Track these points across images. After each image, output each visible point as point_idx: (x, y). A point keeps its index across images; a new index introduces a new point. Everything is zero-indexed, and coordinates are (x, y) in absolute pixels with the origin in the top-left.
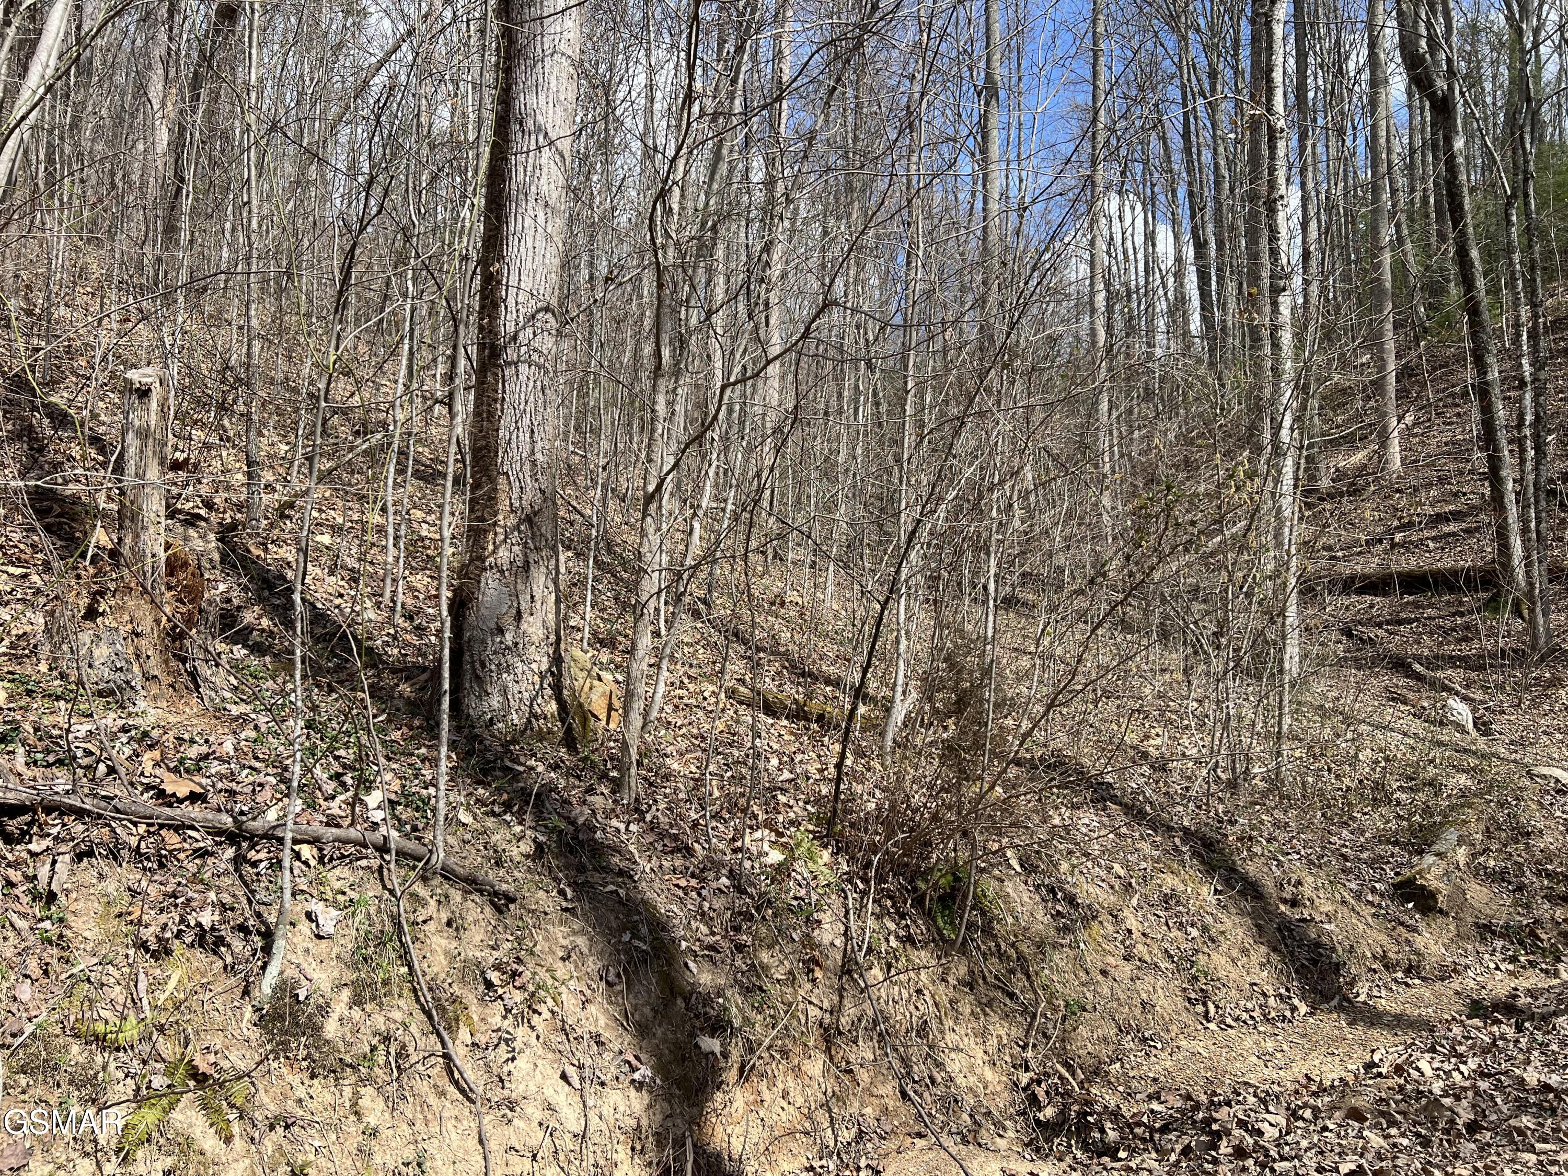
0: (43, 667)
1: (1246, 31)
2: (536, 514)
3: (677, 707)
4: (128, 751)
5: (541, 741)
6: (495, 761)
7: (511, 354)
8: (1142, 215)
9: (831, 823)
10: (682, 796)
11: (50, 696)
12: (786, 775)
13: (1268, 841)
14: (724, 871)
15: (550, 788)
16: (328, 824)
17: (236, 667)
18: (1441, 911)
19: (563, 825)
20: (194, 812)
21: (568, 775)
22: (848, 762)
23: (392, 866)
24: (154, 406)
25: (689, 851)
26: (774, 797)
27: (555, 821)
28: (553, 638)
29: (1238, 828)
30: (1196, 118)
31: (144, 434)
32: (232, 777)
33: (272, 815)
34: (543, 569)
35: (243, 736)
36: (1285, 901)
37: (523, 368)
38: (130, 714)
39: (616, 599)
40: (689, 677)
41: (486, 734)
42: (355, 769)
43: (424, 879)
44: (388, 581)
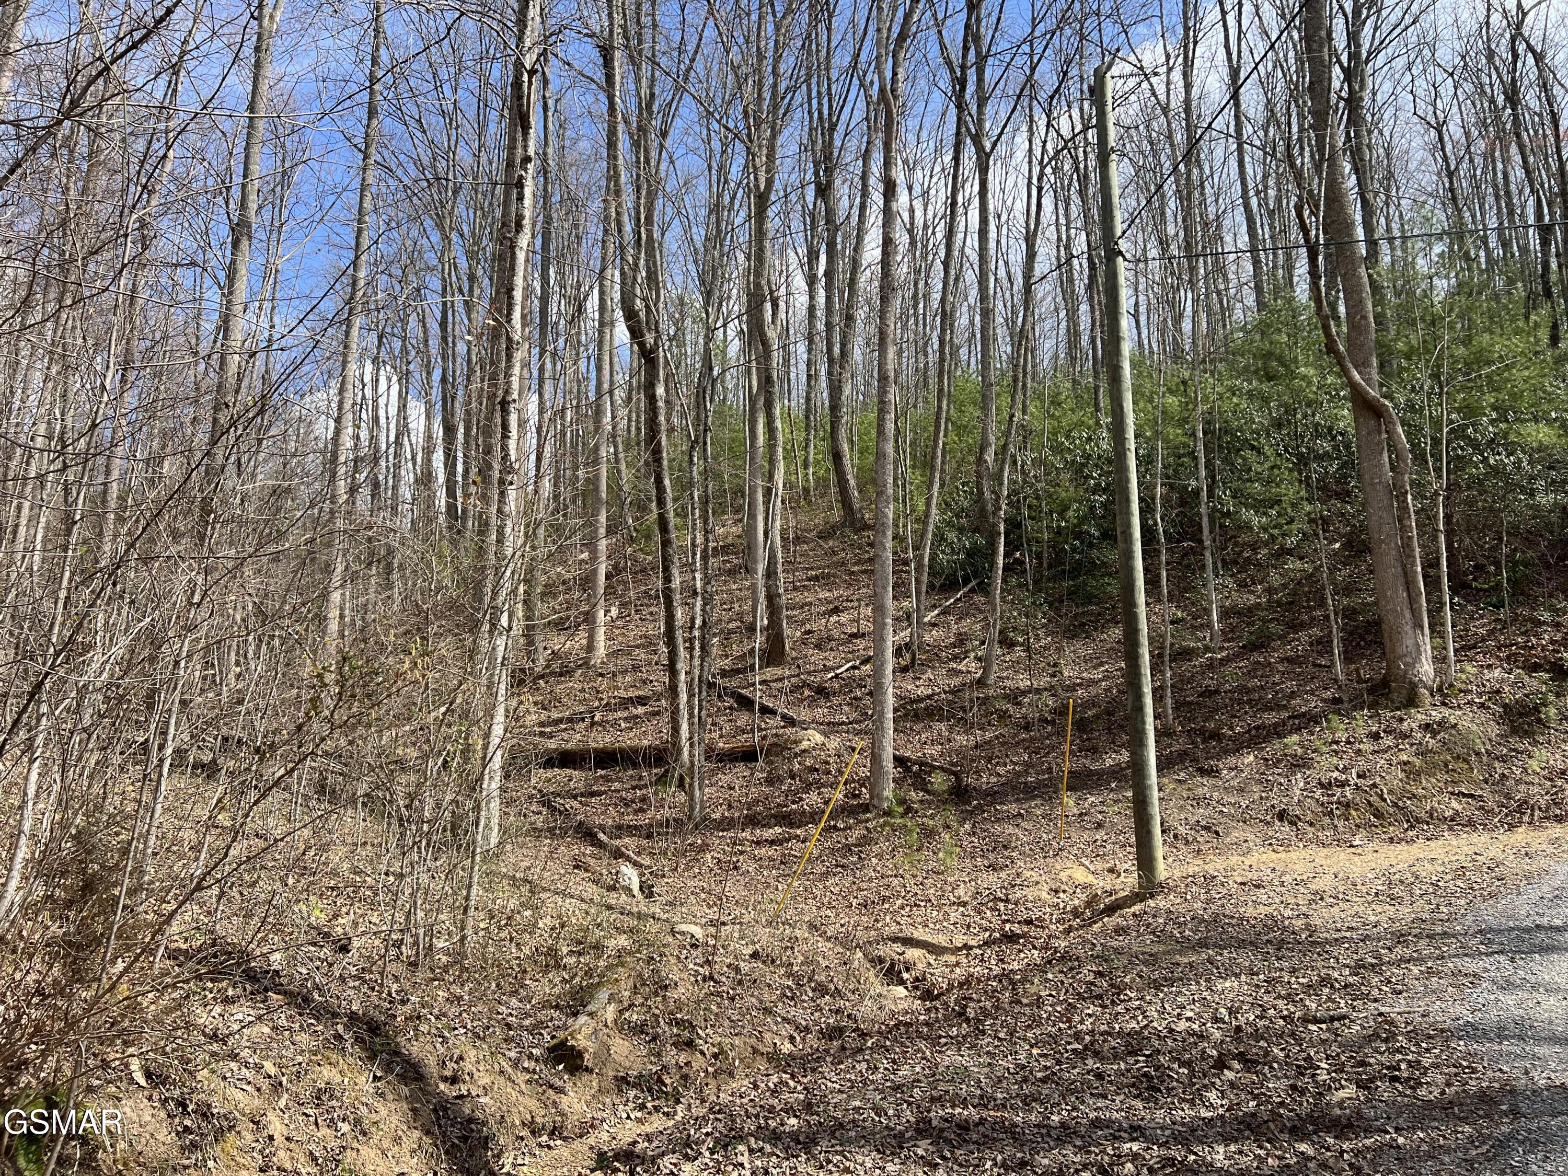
13: (437, 1018)
18: (587, 1069)
29: (409, 1006)
30: (453, 311)
36: (445, 1079)
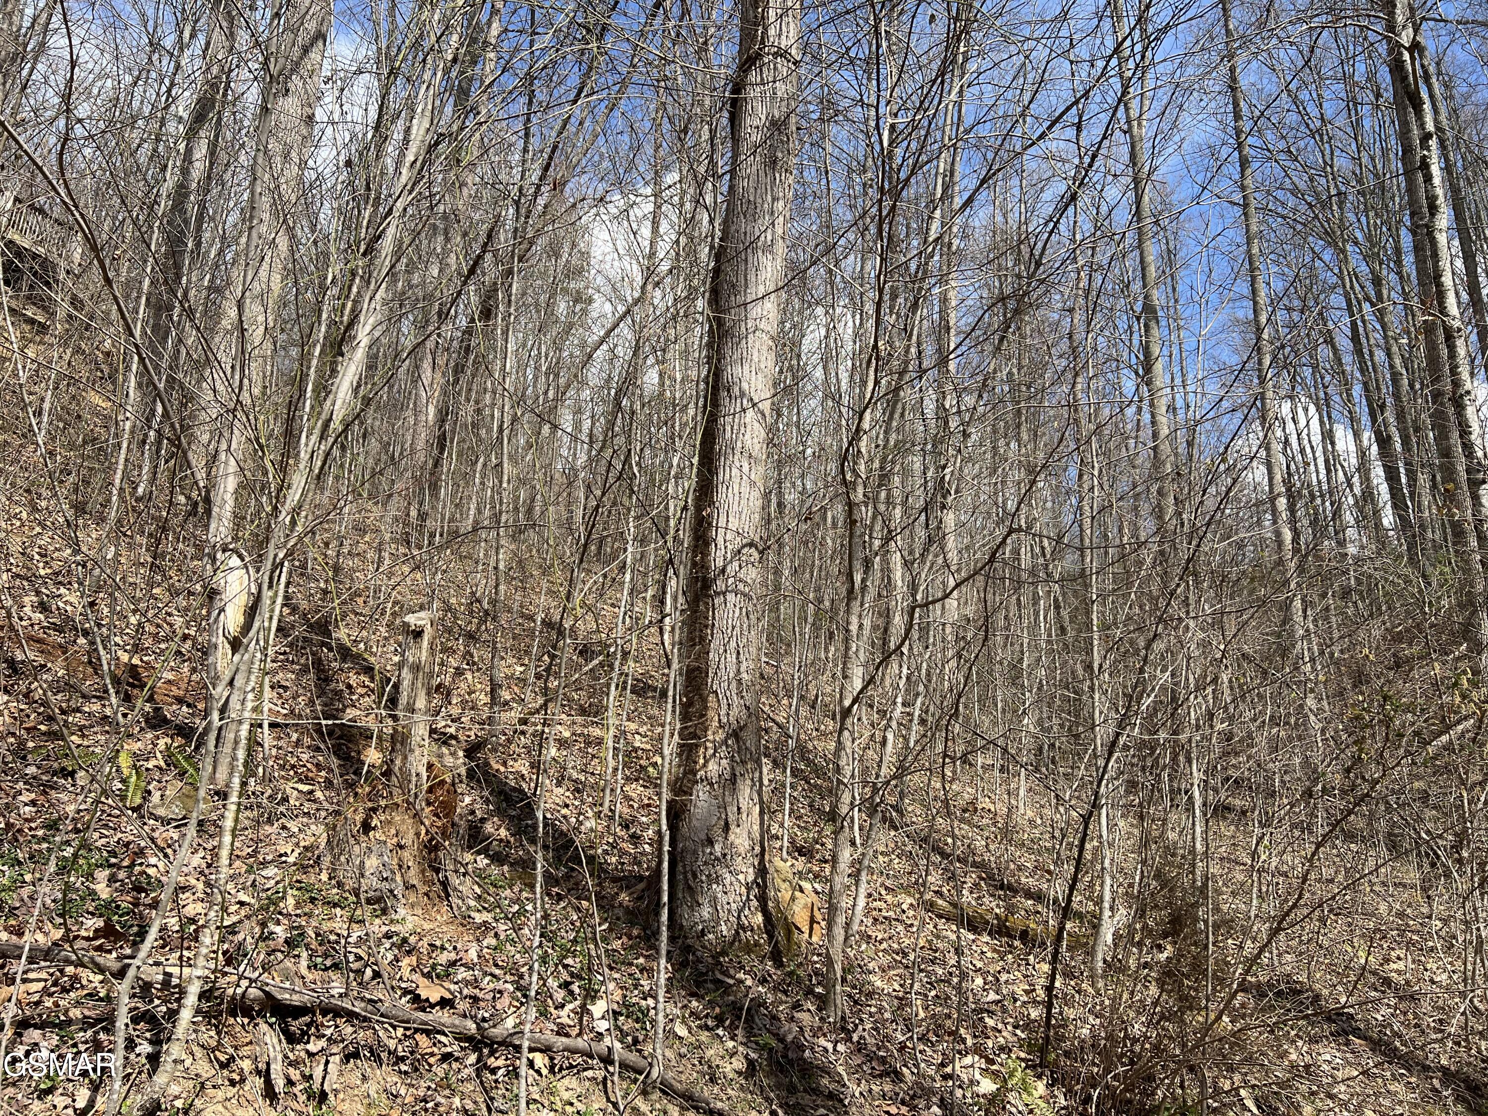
0: (324, 877)
1: (1406, 240)
2: (741, 729)
3: (876, 920)
4: (390, 956)
5: (748, 954)
6: (706, 974)
7: (720, 585)
8: (1317, 416)
9: (1043, 1051)
10: (887, 1015)
11: (329, 903)
12: (992, 996)
14: (934, 1099)
15: (759, 1003)
16: (558, 1033)
17: (480, 876)
19: (774, 1043)
20: (442, 1016)
21: (775, 989)
22: (1057, 984)
23: (616, 1078)
24: (425, 644)
25: (897, 1077)
26: (981, 1019)
27: (766, 1038)
28: (758, 849)
30: (1364, 322)
31: (416, 668)
32: (475, 983)
33: (510, 1023)
34: (749, 782)
35: (485, 943)
37: (730, 597)
38: (392, 921)
39: (811, 806)
40: (886, 888)
41: (697, 945)
42: (581, 978)
43: (644, 1093)
44: (608, 791)
